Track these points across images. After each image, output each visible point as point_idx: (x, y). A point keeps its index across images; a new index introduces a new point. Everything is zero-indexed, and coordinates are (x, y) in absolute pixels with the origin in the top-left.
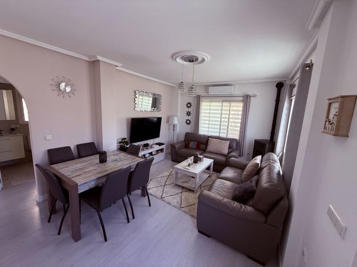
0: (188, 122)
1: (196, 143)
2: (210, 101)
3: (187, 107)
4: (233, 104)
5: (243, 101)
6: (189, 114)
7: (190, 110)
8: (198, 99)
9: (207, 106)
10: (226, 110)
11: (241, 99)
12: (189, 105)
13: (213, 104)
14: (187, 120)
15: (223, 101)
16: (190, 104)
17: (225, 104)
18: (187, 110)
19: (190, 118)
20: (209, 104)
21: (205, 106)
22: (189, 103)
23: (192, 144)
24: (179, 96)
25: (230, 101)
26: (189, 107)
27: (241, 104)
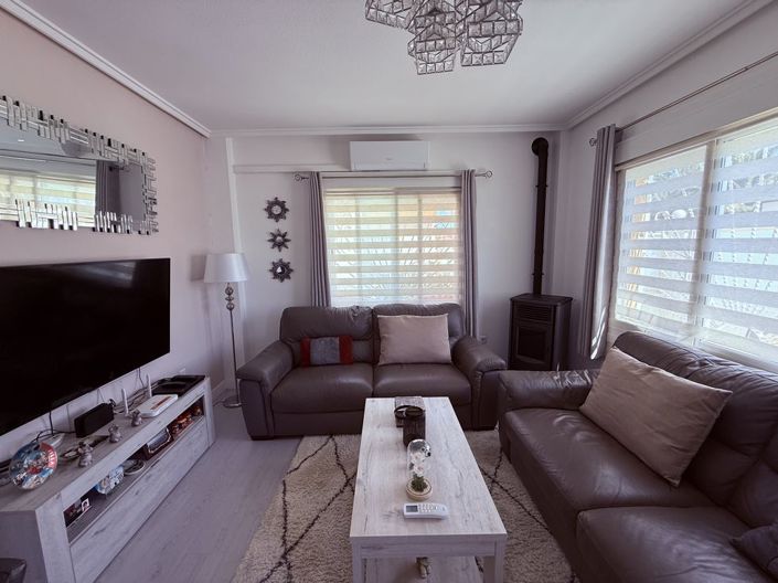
0: (282, 272)
1: (337, 340)
2: (355, 194)
3: (271, 215)
4: (427, 200)
5: (458, 190)
6: (279, 241)
7: (283, 226)
8: (313, 185)
9: (346, 209)
10: (409, 220)
11: (450, 182)
12: (276, 209)
13: (366, 201)
14: (275, 266)
15: (398, 192)
16: (282, 204)
17: (404, 200)
18: (273, 226)
19: (285, 255)
20: (351, 202)
21: (338, 210)
22: (277, 202)
23: (323, 350)
24: (233, 178)
25: (417, 192)
26: (277, 217)
27: (452, 200)
